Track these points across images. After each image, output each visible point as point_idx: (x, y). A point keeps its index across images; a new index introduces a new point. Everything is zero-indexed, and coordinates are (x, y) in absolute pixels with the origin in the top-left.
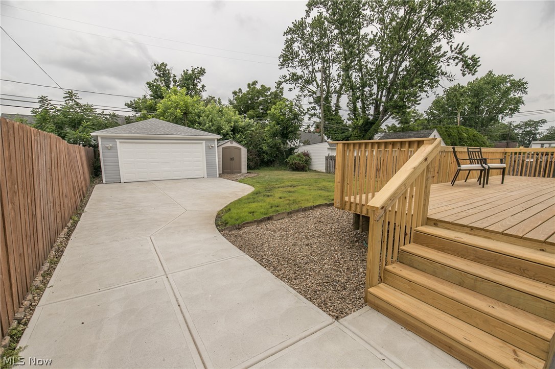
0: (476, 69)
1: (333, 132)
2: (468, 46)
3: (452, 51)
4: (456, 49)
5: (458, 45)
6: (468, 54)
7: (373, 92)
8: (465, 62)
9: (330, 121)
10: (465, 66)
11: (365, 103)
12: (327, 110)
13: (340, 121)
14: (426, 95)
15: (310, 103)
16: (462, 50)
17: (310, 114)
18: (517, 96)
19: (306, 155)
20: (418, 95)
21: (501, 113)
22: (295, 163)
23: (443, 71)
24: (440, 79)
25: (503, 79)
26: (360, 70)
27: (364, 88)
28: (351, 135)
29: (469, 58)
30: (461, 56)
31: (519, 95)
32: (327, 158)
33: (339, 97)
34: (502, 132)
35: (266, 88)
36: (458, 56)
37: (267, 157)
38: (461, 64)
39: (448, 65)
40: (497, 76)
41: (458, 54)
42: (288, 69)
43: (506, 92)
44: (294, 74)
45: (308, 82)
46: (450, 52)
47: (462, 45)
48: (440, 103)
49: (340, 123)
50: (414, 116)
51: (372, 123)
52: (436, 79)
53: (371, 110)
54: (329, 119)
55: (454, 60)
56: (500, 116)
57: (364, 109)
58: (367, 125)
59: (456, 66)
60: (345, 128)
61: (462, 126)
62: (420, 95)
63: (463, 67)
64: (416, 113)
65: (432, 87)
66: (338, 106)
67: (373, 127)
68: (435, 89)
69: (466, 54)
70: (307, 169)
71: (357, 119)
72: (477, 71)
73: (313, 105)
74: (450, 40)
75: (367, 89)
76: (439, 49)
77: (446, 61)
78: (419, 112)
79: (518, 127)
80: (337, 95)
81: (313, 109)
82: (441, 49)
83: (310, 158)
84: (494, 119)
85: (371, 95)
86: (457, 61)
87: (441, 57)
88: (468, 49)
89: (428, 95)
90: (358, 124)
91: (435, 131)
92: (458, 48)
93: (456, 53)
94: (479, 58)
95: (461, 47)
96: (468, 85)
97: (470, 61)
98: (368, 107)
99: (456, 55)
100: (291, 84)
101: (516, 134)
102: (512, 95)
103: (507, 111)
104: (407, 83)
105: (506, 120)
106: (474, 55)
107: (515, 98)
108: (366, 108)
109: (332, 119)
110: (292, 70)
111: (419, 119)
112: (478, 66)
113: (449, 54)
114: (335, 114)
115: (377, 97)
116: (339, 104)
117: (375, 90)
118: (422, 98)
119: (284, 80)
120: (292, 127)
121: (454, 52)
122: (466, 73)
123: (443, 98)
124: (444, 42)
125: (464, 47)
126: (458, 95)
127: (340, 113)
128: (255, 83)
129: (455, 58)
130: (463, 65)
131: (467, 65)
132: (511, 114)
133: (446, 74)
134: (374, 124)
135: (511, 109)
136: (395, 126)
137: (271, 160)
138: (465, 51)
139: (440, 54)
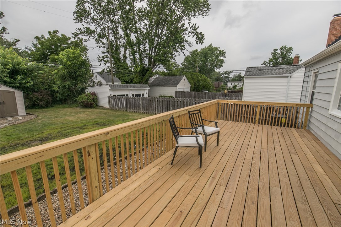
0: (203, 41)
1: (122, 75)
2: (198, 26)
3: (191, 28)
4: (192, 26)
5: (193, 24)
6: (199, 31)
7: (146, 49)
8: (197, 35)
9: (119, 67)
10: (197, 38)
11: (141, 56)
12: (117, 59)
13: (126, 67)
14: (179, 54)
15: (103, 53)
16: (196, 28)
17: (105, 61)
18: (222, 59)
19: (94, 94)
20: (174, 53)
21: (215, 67)
22: (84, 102)
23: (186, 40)
24: (185, 44)
25: (216, 49)
26: (136, 32)
27: (140, 45)
28: (134, 78)
29: (199, 34)
30: (195, 32)
31: (223, 58)
32: (109, 98)
33: (125, 50)
34: (216, 77)
35: (67, 37)
36: (194, 31)
37: (59, 96)
38: (195, 36)
39: (189, 36)
40: (213, 47)
41: (194, 30)
42: (82, 23)
43: (217, 57)
44: (88, 29)
45: (100, 36)
46: (189, 28)
47: (196, 25)
48: (188, 59)
49: (126, 69)
50: (175, 66)
51: (147, 70)
52: (183, 44)
53: (146, 62)
54: (118, 65)
55: (192, 34)
56: (215, 68)
57: (141, 59)
58: (144, 71)
59: (193, 37)
60: (130, 73)
61: (199, 73)
62: (174, 54)
63: (196, 39)
64: (175, 64)
65: (181, 49)
66: (125, 57)
67: (148, 73)
68: (183, 51)
69: (198, 31)
70: (95, 106)
71: (137, 67)
72: (203, 42)
73: (105, 54)
74: (190, 22)
75: (141, 46)
76: (183, 25)
77: (187, 34)
78: (177, 64)
79: (222, 74)
80: (124, 48)
81: (107, 57)
82: (185, 25)
83: (97, 97)
84: (212, 70)
85: (145, 51)
86: (193, 34)
87: (185, 30)
88: (198, 28)
89: (180, 54)
90: (137, 70)
91: (185, 76)
92: (193, 26)
93: (192, 29)
94: (204, 34)
95: (195, 26)
96: (201, 50)
97: (200, 36)
98: (144, 59)
99: (193, 30)
100: (86, 36)
101: (222, 77)
102: (220, 58)
103: (218, 66)
104: (166, 45)
105: (218, 70)
106: (202, 32)
107: (221, 59)
108: (142, 59)
109: (121, 66)
110: (86, 25)
111: (177, 68)
112: (204, 39)
113: (189, 29)
114: (123, 62)
115: (149, 52)
116: (126, 55)
117: (147, 48)
118: (176, 56)
119: (80, 32)
120: (80, 72)
121: (191, 29)
122: (198, 42)
123: (190, 56)
124: (186, 22)
125: (197, 26)
126: (195, 56)
127: (127, 62)
128: (56, 32)
129: (192, 33)
130: (196, 38)
131: (198, 38)
132: (220, 68)
133: (188, 42)
134: (149, 70)
135: (219, 65)
136: (164, 72)
137: (63, 99)
138: (197, 29)
139: (184, 28)
